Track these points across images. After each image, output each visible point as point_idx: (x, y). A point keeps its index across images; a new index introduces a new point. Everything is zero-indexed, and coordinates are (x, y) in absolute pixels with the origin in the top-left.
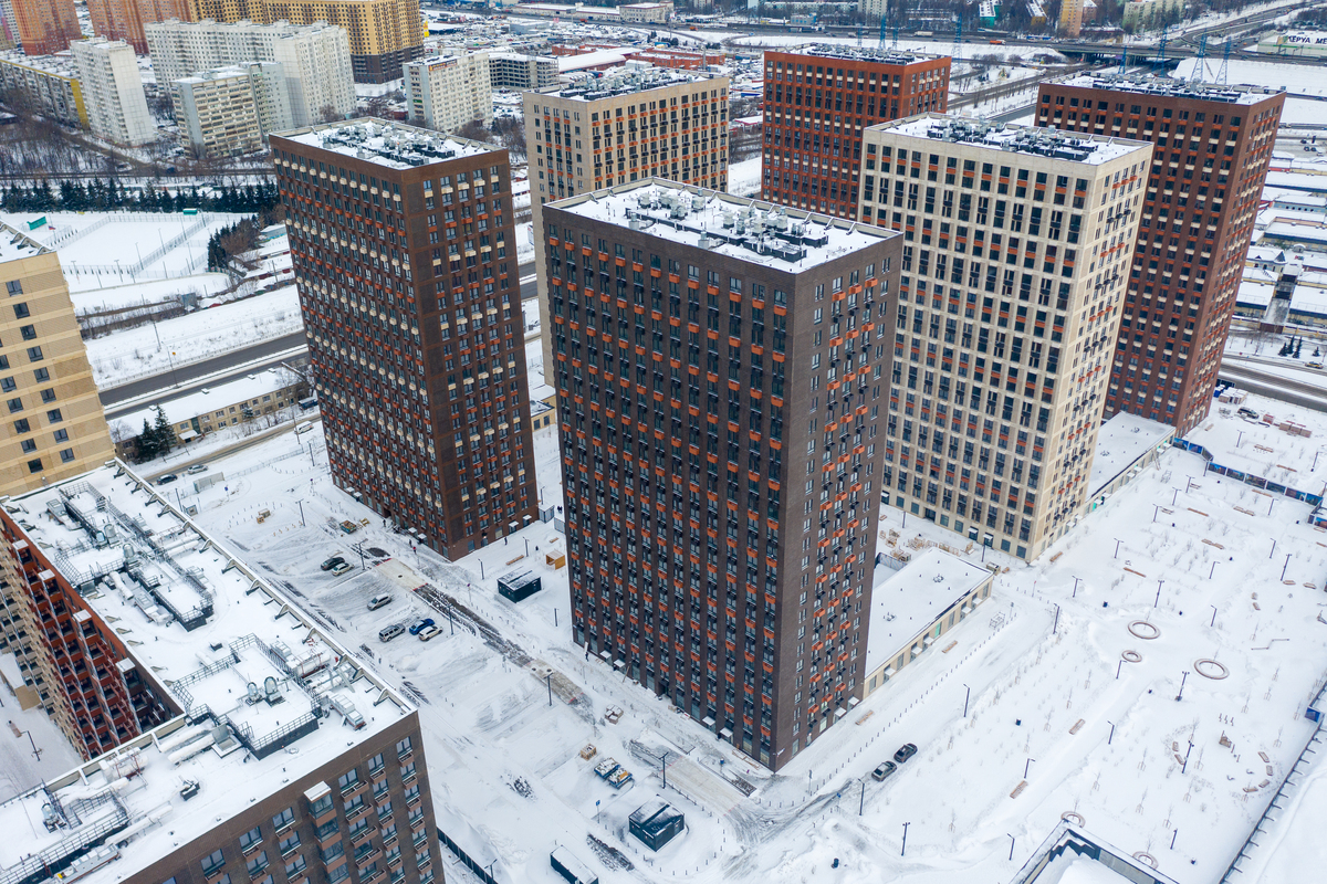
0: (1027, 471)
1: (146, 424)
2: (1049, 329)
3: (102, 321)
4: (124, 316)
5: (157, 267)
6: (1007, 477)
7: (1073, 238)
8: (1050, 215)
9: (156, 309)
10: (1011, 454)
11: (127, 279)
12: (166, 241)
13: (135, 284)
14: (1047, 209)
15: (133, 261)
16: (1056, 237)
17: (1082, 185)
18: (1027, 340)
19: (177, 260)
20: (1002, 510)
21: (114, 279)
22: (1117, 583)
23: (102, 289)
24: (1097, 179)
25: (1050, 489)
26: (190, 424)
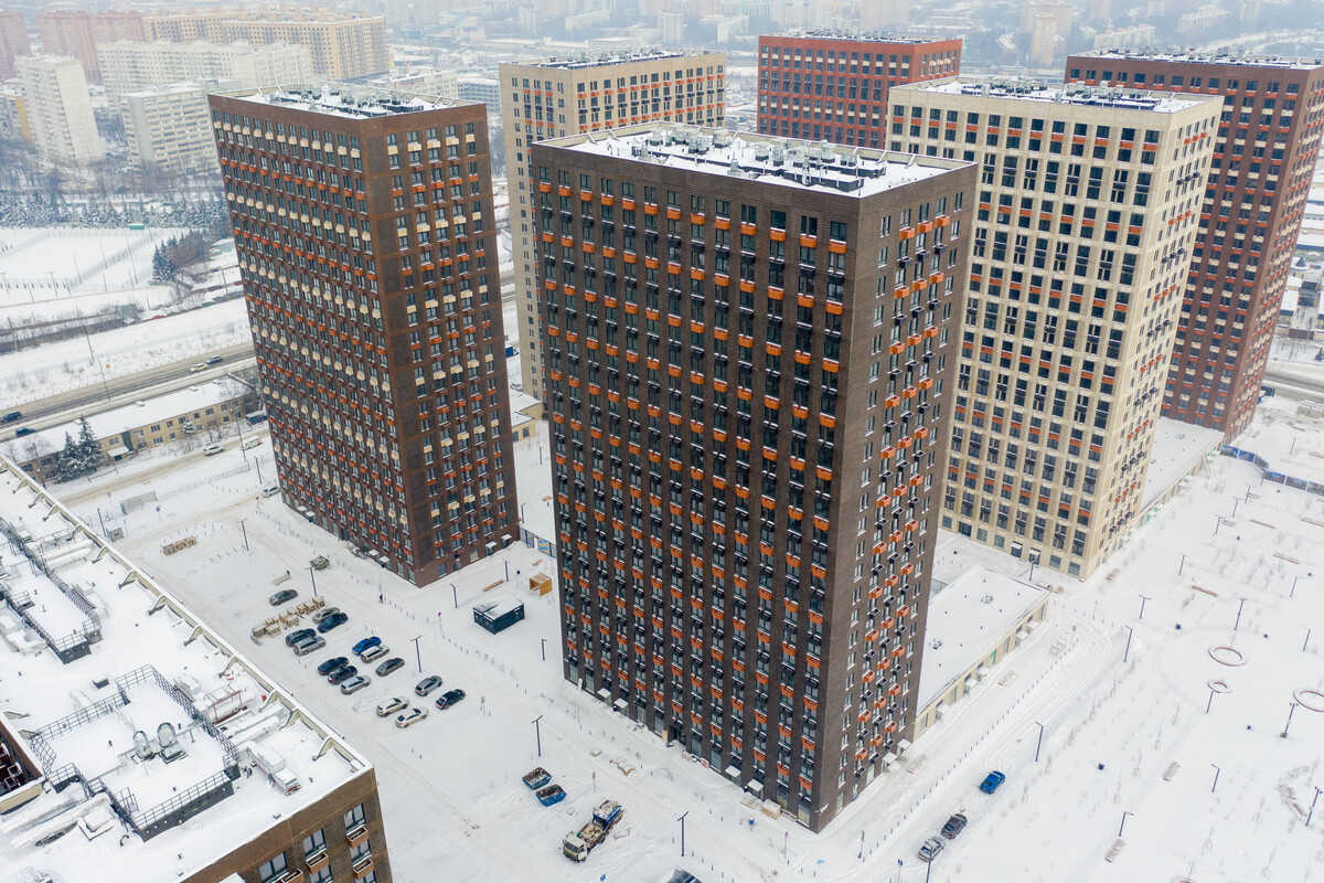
0: (1081, 476)
1: (68, 439)
2: (1111, 306)
3: (29, 334)
4: (55, 329)
5: (97, 280)
6: (1058, 482)
7: (1141, 200)
8: (1113, 175)
9: (91, 322)
10: (1062, 455)
11: (62, 292)
12: (109, 254)
13: (71, 297)
14: (1109, 169)
15: (71, 275)
16: (1120, 200)
17: (1152, 136)
18: (1083, 323)
19: (119, 274)
20: (1051, 522)
21: (49, 293)
22: (1186, 603)
23: (34, 302)
24: (1171, 129)
25: (1107, 495)
26: (121, 439)
